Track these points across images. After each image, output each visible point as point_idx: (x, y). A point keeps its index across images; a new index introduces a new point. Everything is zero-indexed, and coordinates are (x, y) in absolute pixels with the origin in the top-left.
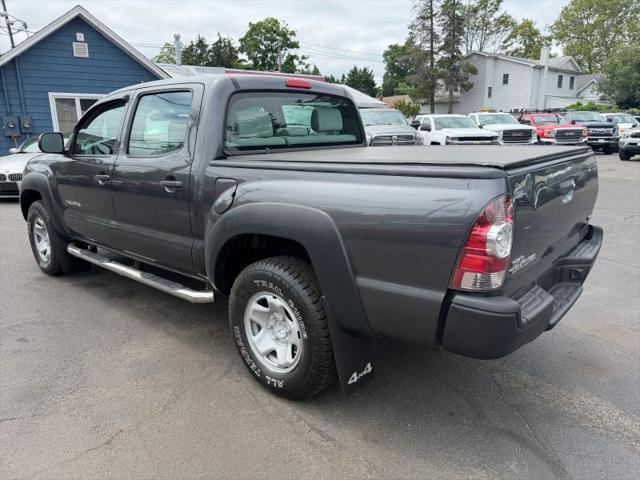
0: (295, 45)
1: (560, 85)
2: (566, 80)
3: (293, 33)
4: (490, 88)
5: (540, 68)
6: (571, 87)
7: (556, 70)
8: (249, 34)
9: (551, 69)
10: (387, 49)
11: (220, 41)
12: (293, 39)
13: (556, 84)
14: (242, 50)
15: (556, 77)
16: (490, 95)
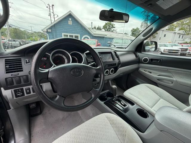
0: (114, 27)
1: (179, 38)
2: (181, 36)
3: (114, 25)
4: (160, 38)
5: (175, 33)
6: (182, 38)
7: (179, 34)
8: (105, 25)
9: (178, 34)
10: (132, 29)
11: (98, 27)
12: (114, 26)
13: (179, 37)
14: (103, 28)
15: (179, 35)
16: (160, 39)
